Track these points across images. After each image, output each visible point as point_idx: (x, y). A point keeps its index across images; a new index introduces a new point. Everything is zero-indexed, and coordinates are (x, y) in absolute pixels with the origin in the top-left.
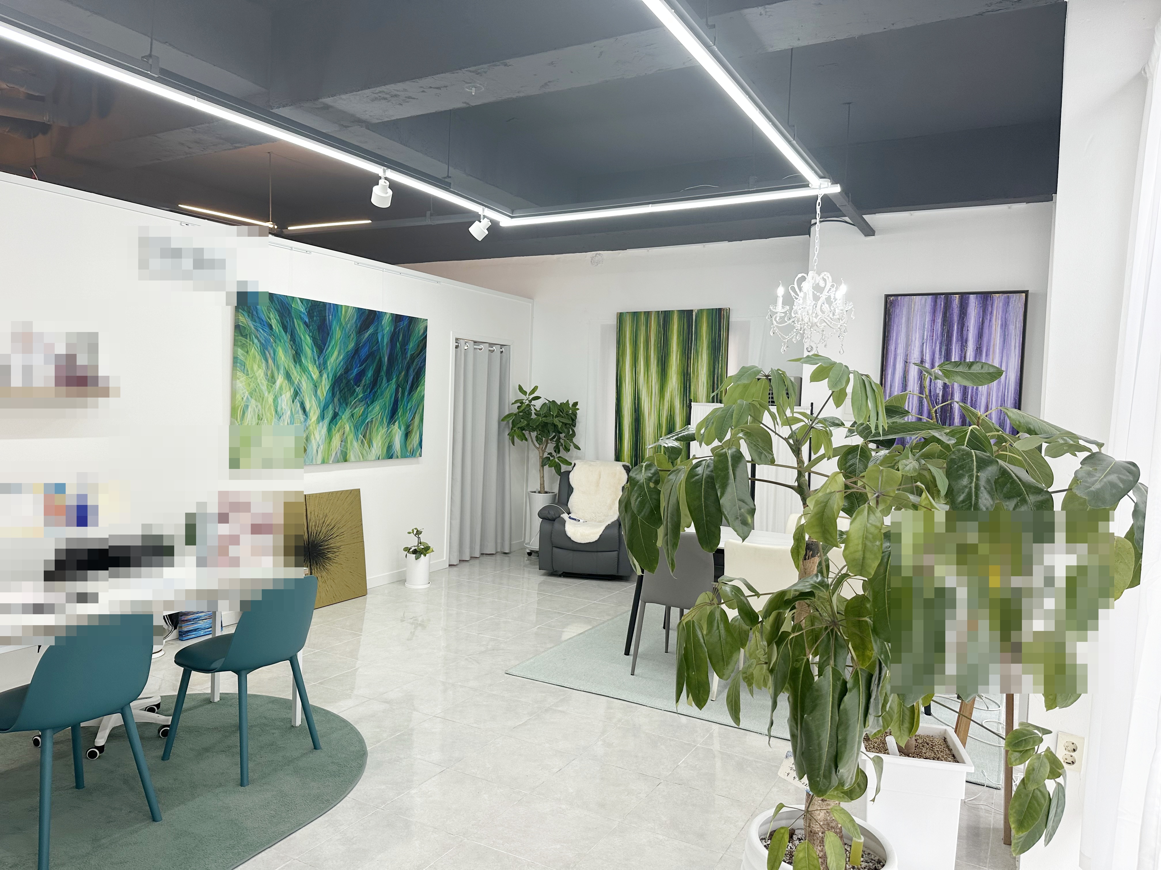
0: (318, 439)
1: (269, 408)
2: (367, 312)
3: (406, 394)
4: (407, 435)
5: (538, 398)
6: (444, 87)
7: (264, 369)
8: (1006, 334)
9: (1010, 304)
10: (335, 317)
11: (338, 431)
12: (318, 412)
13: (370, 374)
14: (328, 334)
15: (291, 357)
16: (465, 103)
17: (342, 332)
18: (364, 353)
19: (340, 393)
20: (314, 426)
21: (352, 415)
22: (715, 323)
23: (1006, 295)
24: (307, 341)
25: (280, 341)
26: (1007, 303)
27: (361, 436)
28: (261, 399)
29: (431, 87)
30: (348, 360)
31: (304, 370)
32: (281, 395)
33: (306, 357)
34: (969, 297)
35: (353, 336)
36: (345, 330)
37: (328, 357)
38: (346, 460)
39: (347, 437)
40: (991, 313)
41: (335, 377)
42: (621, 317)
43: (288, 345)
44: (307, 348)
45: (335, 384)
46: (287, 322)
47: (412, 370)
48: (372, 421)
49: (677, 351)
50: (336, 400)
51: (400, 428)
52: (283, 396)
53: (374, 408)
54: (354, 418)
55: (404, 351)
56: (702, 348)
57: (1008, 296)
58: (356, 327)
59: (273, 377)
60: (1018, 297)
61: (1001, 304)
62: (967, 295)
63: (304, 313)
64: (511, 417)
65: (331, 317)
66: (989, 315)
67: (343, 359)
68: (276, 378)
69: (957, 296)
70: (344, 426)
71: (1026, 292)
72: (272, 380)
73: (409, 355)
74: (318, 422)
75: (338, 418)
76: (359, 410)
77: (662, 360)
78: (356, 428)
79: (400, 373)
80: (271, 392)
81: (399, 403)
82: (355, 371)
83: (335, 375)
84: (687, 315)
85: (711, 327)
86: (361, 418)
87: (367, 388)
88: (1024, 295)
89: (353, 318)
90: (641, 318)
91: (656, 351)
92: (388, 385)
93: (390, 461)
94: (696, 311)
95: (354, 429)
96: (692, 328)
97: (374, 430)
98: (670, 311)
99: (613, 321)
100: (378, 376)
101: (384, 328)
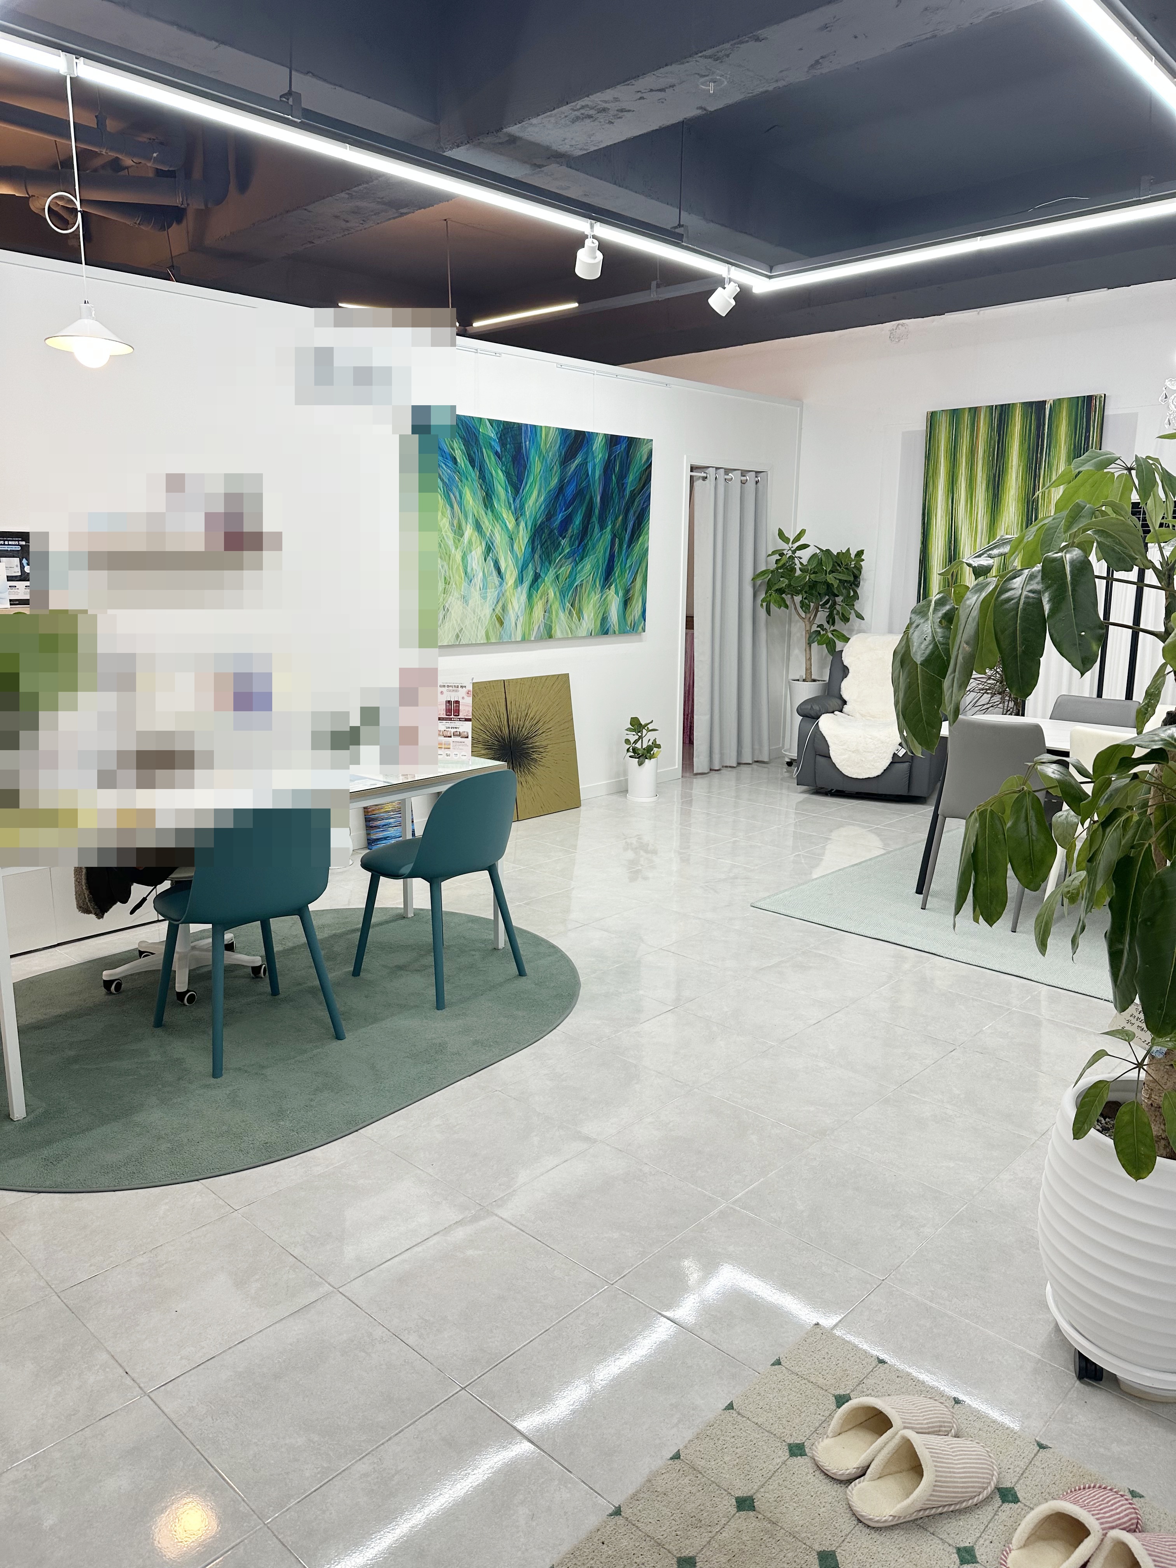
0: (516, 608)
1: (458, 568)
2: (573, 433)
3: (625, 546)
4: (626, 603)
5: (805, 546)
6: (670, 86)
7: (450, 517)
10: (533, 443)
11: (541, 598)
12: (515, 573)
13: (578, 520)
14: (525, 467)
15: (481, 499)
16: (701, 108)
17: (542, 463)
18: (570, 491)
19: (541, 547)
20: (511, 591)
21: (557, 577)
22: (1082, 419)
24: (499, 477)
25: (467, 479)
27: (568, 605)
28: (447, 556)
29: (651, 90)
30: (550, 502)
31: (497, 517)
32: (471, 552)
33: (499, 500)
35: (557, 468)
36: (546, 461)
37: (526, 499)
38: (551, 637)
39: (551, 606)
41: (535, 526)
42: (932, 418)
43: (476, 485)
44: (500, 487)
45: (535, 536)
46: (474, 453)
47: (631, 514)
48: (581, 585)
49: (1019, 466)
50: (536, 556)
51: (617, 593)
52: (473, 552)
53: (583, 567)
54: (560, 580)
55: (621, 486)
56: (1059, 459)
58: (560, 456)
59: (460, 527)
63: (494, 440)
64: (766, 575)
65: (528, 443)
67: (545, 500)
68: (464, 528)
70: (547, 591)
72: (459, 531)
73: (628, 493)
74: (516, 587)
75: (539, 580)
76: (565, 570)
77: (995, 480)
78: (563, 594)
79: (616, 519)
80: (459, 548)
81: (616, 559)
82: (560, 517)
83: (534, 524)
84: (1036, 408)
86: (568, 580)
87: (575, 541)
89: (556, 444)
90: (964, 417)
91: (986, 468)
92: (601, 535)
93: (606, 639)
94: (1051, 402)
95: (560, 595)
96: (1044, 429)
97: (585, 596)
98: (1009, 404)
99: (921, 426)
100: (588, 523)
101: (596, 454)
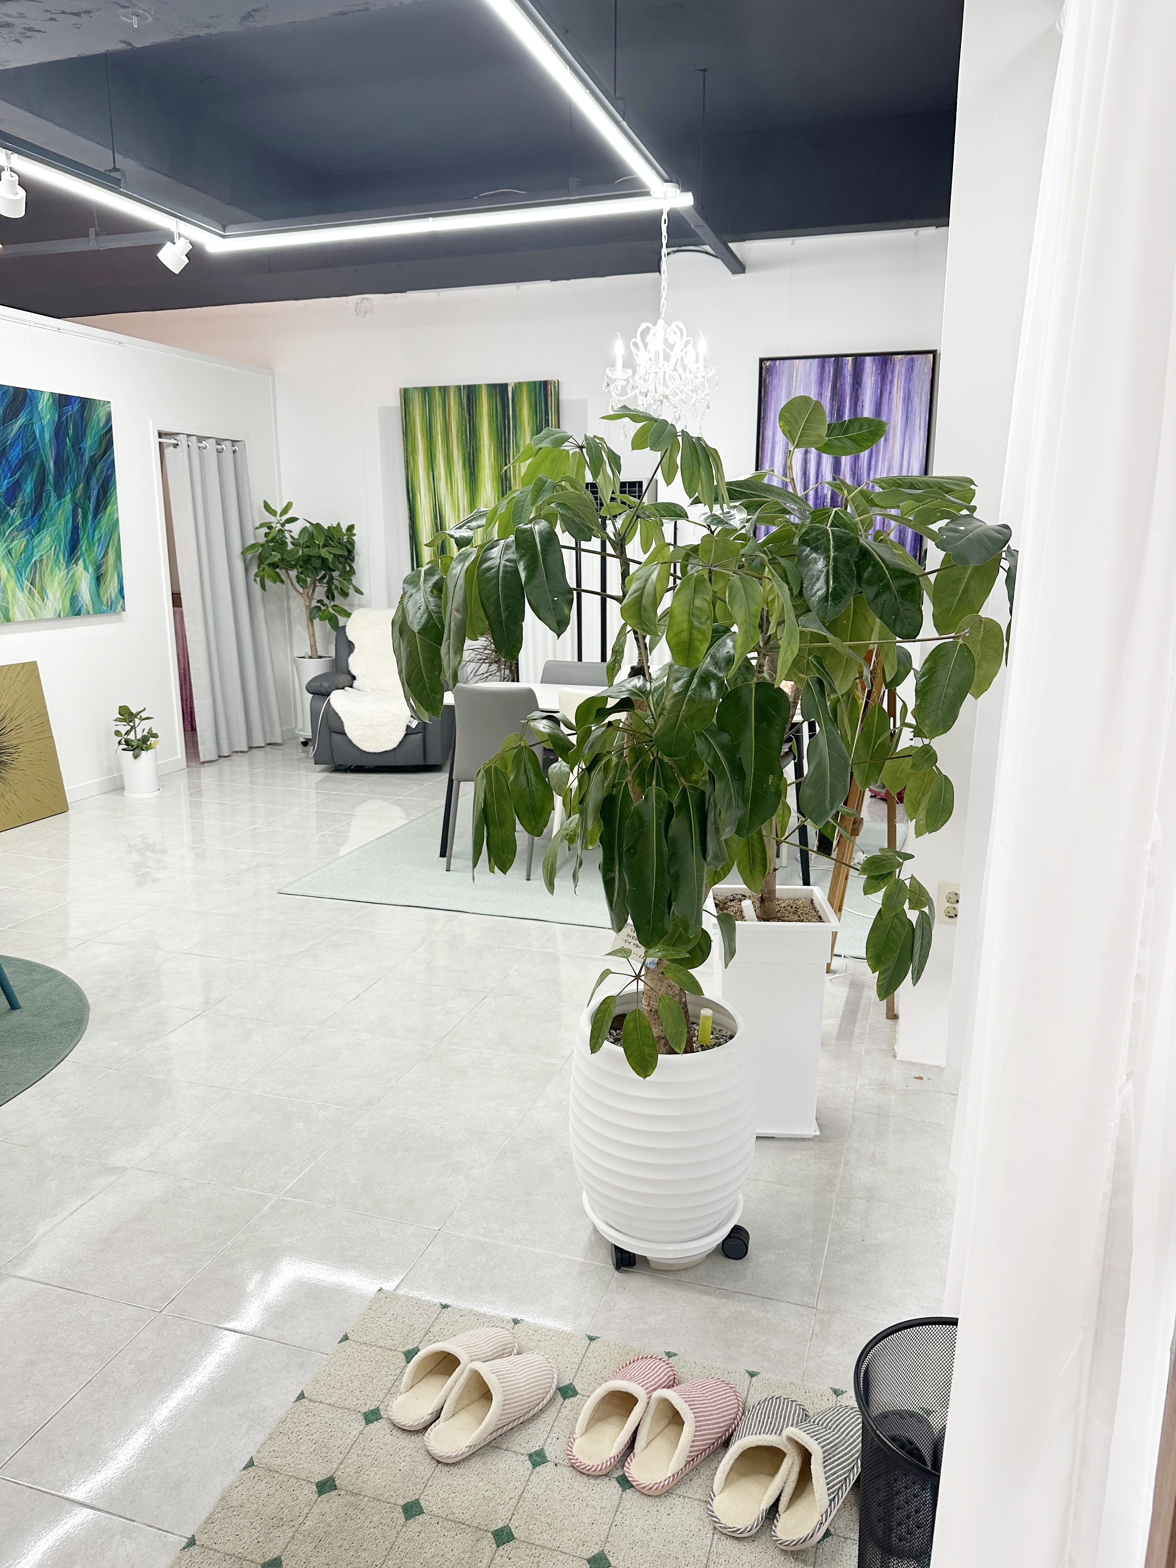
2: (12, 390)
3: (90, 517)
4: (99, 579)
5: (293, 520)
6: (86, 12)
8: (910, 409)
9: (915, 369)
13: (28, 487)
16: (125, 42)
18: (14, 455)
21: (9, 552)
22: (540, 402)
23: (909, 357)
26: (910, 368)
27: (27, 583)
29: (64, 12)
34: (864, 361)
38: (8, 620)
39: (5, 585)
40: (892, 382)
42: (406, 394)
47: (93, 481)
48: (41, 561)
49: (490, 446)
51: (86, 568)
53: (41, 540)
54: (13, 555)
55: (79, 452)
56: (524, 439)
57: (913, 358)
60: (924, 360)
61: (903, 370)
62: (862, 358)
64: (256, 549)
66: (888, 384)
69: (850, 359)
71: (934, 353)
73: (87, 457)
76: (19, 544)
77: (470, 459)
78: (19, 571)
79: (76, 486)
81: (81, 532)
82: (5, 484)
84: (499, 390)
86: (23, 555)
87: (27, 511)
88: (931, 356)
90: (435, 396)
91: (460, 447)
92: (60, 504)
93: (77, 620)
94: (513, 385)
95: (15, 572)
96: (508, 411)
97: (47, 573)
98: (475, 385)
99: (396, 402)
100: (42, 492)
101: (42, 415)
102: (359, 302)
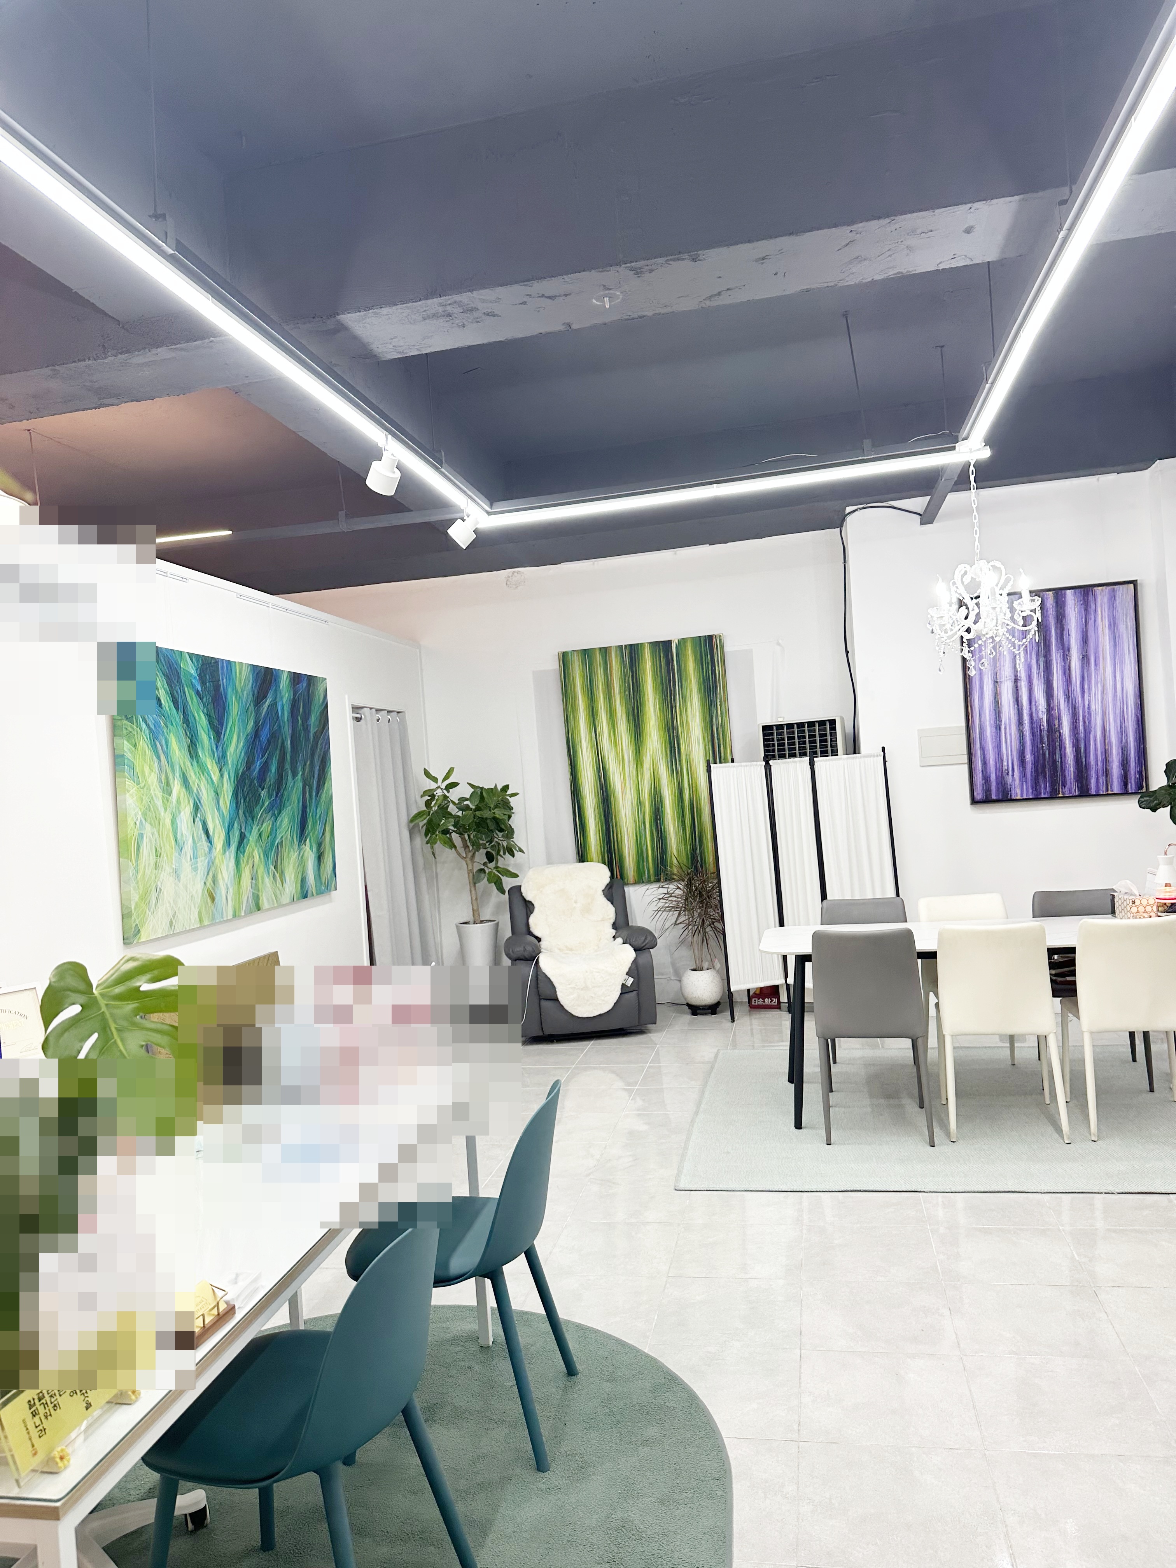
0: (226, 878)
1: (168, 835)
2: (263, 670)
3: (314, 794)
4: (320, 857)
5: (454, 785)
7: (157, 772)
8: (1117, 635)
9: (1117, 598)
10: (230, 680)
11: (247, 862)
12: (223, 835)
13: (273, 768)
14: (224, 709)
15: (186, 748)
17: (239, 704)
18: (264, 735)
19: (244, 801)
20: (220, 857)
21: (260, 835)
22: (706, 655)
23: (1110, 587)
24: (201, 721)
25: (172, 725)
26: (1113, 597)
27: (272, 867)
28: (157, 822)
30: (248, 748)
31: (203, 768)
32: (180, 812)
33: (203, 748)
34: (1065, 594)
35: (252, 708)
36: (242, 701)
37: (227, 746)
38: (259, 909)
39: (257, 871)
40: (1095, 610)
41: (237, 776)
42: (565, 658)
43: (181, 732)
44: (203, 732)
45: (238, 788)
46: (177, 692)
47: (316, 757)
48: (282, 842)
49: (655, 699)
50: (241, 812)
51: (311, 848)
52: (182, 813)
53: (282, 821)
54: (263, 839)
55: (306, 728)
56: (691, 691)
57: (1114, 589)
58: (253, 695)
59: (168, 784)
60: (1125, 590)
61: (1106, 600)
62: (1063, 591)
63: (195, 678)
64: (425, 816)
65: (225, 680)
66: (1092, 613)
67: (244, 747)
68: (172, 785)
69: (1051, 593)
70: (252, 853)
71: (1134, 583)
72: (167, 789)
73: (312, 735)
74: (224, 852)
75: (245, 841)
76: (266, 826)
77: (634, 713)
78: (266, 854)
79: (305, 765)
80: (168, 810)
81: (308, 810)
82: (258, 765)
83: (236, 775)
84: (663, 648)
85: (700, 662)
86: (269, 838)
87: (273, 790)
88: (1132, 586)
89: (249, 681)
90: (596, 657)
91: (624, 701)
92: (294, 782)
93: (305, 902)
94: (676, 641)
95: (264, 856)
96: (673, 665)
97: (286, 855)
98: (638, 644)
99: (553, 665)
100: (283, 771)
101: (283, 694)
102: (510, 575)
